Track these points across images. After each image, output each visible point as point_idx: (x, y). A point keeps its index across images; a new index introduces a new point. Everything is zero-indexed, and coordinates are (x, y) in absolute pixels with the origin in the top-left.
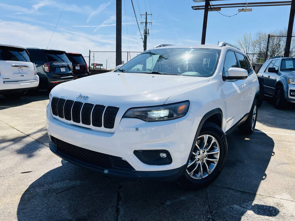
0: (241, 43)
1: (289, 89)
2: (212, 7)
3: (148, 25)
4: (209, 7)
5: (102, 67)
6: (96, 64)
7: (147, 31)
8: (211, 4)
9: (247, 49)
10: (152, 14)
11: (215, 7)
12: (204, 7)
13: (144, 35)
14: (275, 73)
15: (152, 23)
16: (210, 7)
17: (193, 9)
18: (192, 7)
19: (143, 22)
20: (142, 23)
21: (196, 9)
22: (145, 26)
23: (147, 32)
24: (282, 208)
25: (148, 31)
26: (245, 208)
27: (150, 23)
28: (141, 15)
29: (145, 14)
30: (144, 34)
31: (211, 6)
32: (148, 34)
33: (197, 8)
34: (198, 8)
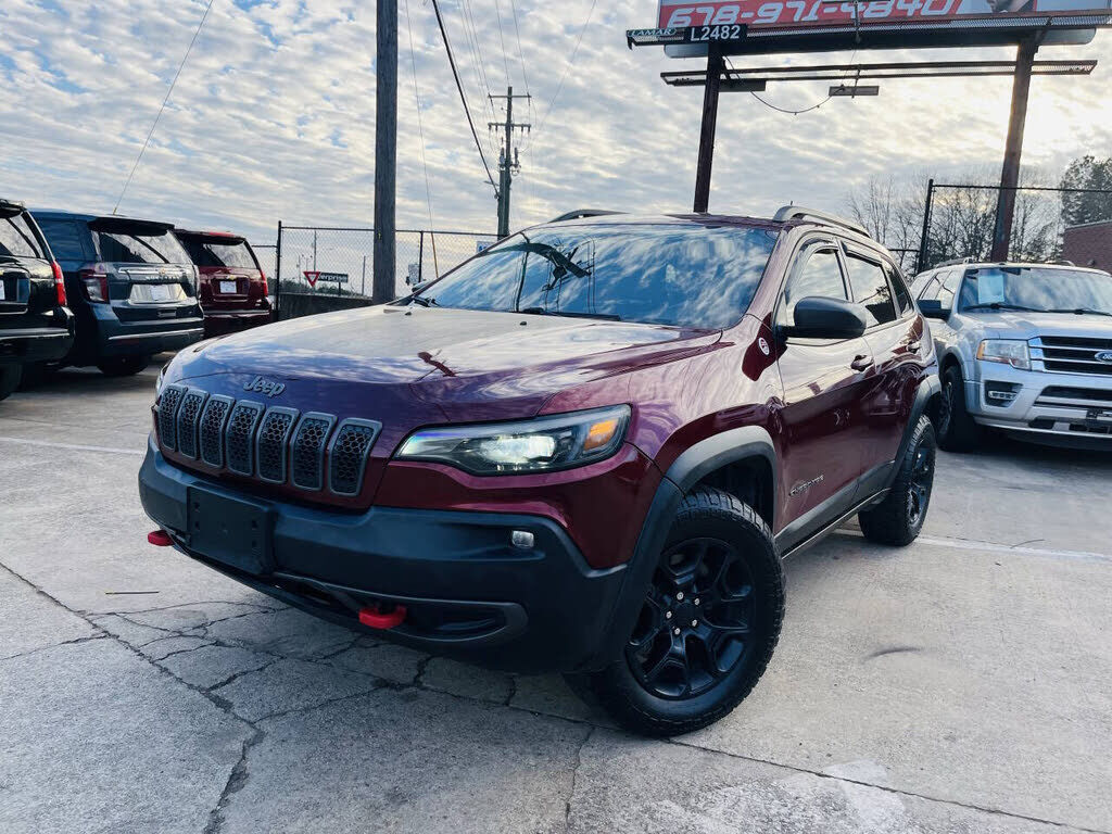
0: (861, 209)
1: (983, 379)
2: (733, 76)
3: (516, 133)
4: (723, 77)
5: (344, 287)
6: (318, 273)
7: (513, 156)
8: (729, 67)
9: (881, 231)
10: (529, 96)
11: (742, 76)
12: (704, 77)
13: (501, 172)
14: (940, 320)
15: (529, 127)
16: (728, 77)
17: (668, 83)
18: (663, 75)
19: (497, 125)
20: (494, 127)
21: (676, 83)
22: (505, 139)
23: (514, 161)
24: (839, 813)
25: (516, 156)
26: (699, 811)
27: (522, 126)
28: (490, 97)
29: (506, 94)
30: (501, 166)
31: (728, 73)
32: (516, 166)
33: (680, 78)
34: (685, 77)
